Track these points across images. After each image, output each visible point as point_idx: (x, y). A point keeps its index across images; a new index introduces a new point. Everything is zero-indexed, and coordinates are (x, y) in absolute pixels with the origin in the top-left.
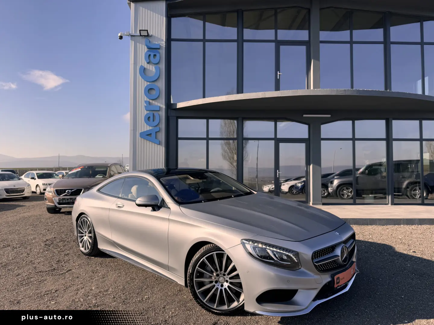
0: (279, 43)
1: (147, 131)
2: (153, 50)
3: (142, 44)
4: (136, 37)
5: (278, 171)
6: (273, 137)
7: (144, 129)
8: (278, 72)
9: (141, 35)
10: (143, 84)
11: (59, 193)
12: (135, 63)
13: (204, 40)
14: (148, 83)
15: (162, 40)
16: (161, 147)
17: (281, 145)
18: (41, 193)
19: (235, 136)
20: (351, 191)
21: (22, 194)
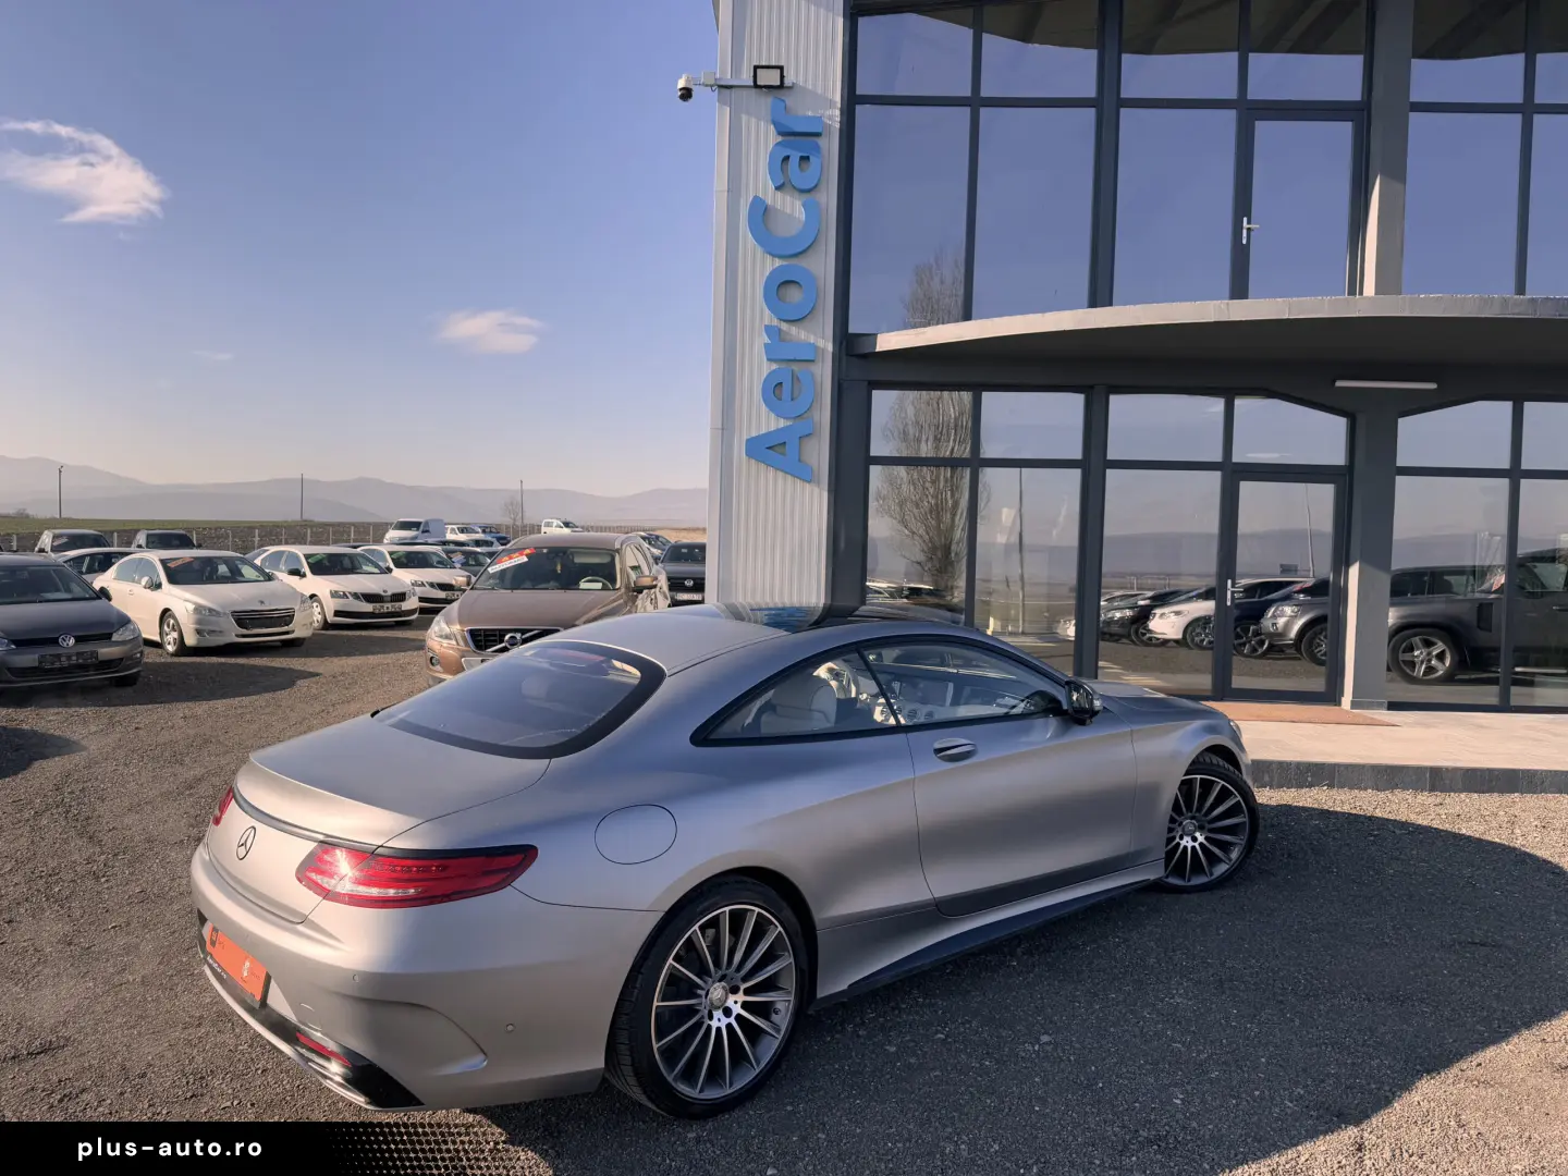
0: (1251, 111)
1: (769, 434)
2: (796, 139)
3: (759, 119)
4: (737, 90)
5: (1229, 582)
6: (1217, 457)
7: (768, 424)
8: (1245, 219)
9: (756, 86)
10: (760, 267)
11: (480, 641)
12: (734, 188)
13: (975, 102)
14: (778, 263)
15: (831, 104)
16: (816, 490)
17: (1247, 489)
18: (327, 625)
19: (1077, 454)
20: (1443, 652)
21: (285, 628)
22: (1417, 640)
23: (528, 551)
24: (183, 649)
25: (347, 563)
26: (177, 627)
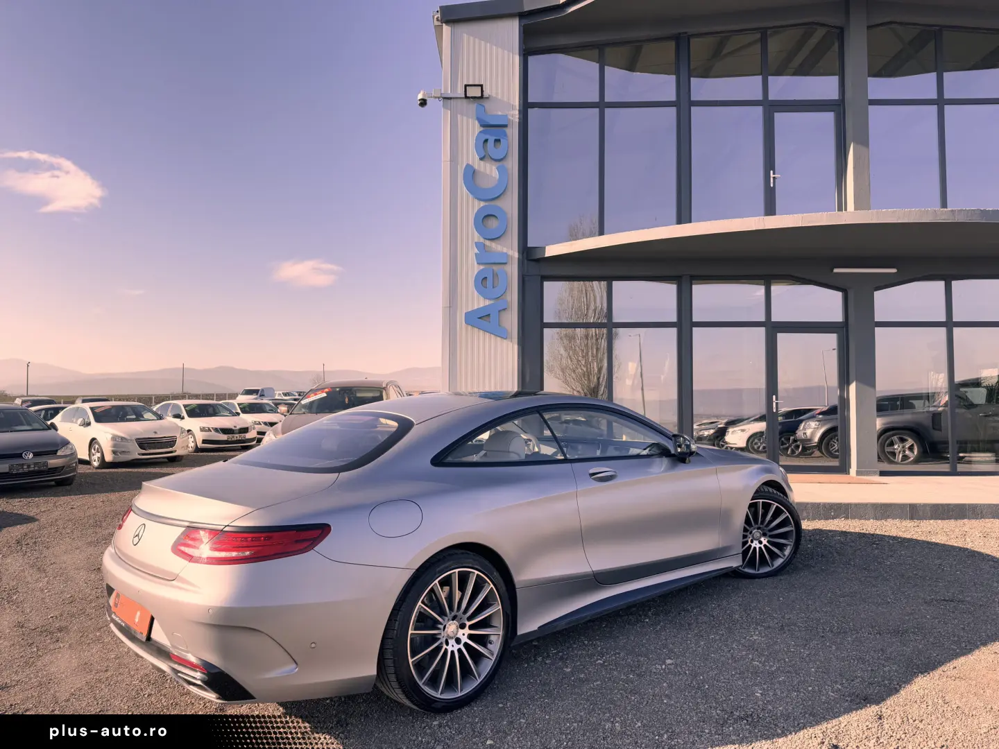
0: (772, 108)
1: (480, 309)
2: (492, 129)
3: (468, 117)
4: (455, 100)
5: (774, 397)
6: (762, 319)
7: (478, 303)
8: (772, 172)
9: (466, 97)
10: (471, 207)
12: (454, 160)
13: (602, 105)
14: (482, 204)
15: (513, 107)
16: (510, 344)
17: (782, 338)
18: (197, 450)
19: (674, 319)
20: (912, 445)
21: (170, 449)
22: (895, 438)
23: (327, 390)
24: (104, 464)
25: (211, 410)
26: (100, 450)
